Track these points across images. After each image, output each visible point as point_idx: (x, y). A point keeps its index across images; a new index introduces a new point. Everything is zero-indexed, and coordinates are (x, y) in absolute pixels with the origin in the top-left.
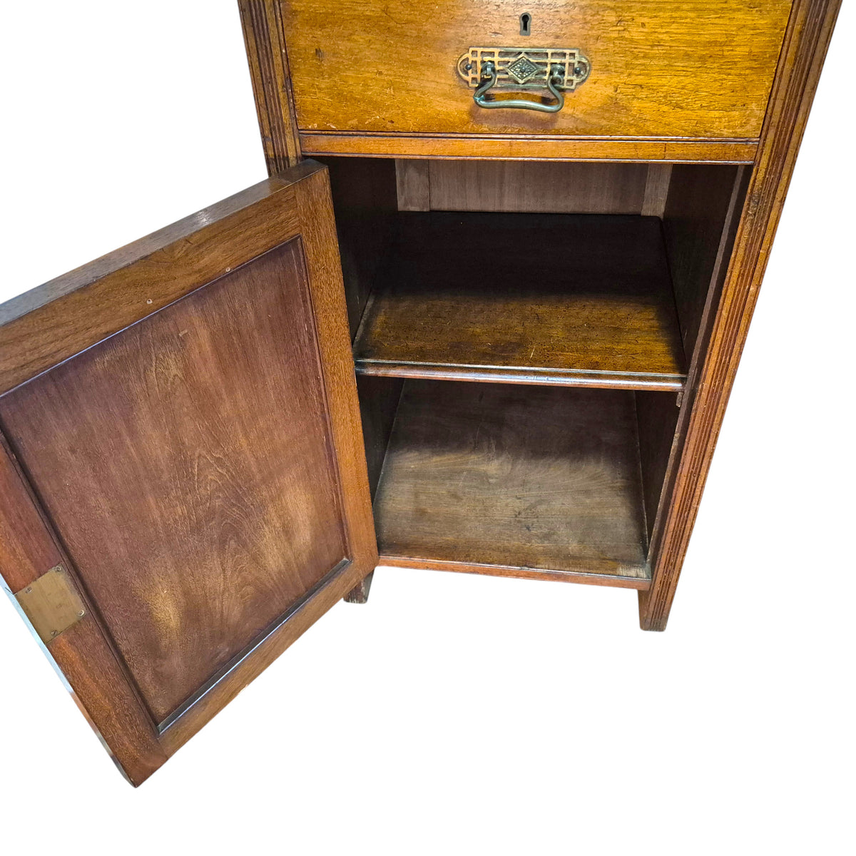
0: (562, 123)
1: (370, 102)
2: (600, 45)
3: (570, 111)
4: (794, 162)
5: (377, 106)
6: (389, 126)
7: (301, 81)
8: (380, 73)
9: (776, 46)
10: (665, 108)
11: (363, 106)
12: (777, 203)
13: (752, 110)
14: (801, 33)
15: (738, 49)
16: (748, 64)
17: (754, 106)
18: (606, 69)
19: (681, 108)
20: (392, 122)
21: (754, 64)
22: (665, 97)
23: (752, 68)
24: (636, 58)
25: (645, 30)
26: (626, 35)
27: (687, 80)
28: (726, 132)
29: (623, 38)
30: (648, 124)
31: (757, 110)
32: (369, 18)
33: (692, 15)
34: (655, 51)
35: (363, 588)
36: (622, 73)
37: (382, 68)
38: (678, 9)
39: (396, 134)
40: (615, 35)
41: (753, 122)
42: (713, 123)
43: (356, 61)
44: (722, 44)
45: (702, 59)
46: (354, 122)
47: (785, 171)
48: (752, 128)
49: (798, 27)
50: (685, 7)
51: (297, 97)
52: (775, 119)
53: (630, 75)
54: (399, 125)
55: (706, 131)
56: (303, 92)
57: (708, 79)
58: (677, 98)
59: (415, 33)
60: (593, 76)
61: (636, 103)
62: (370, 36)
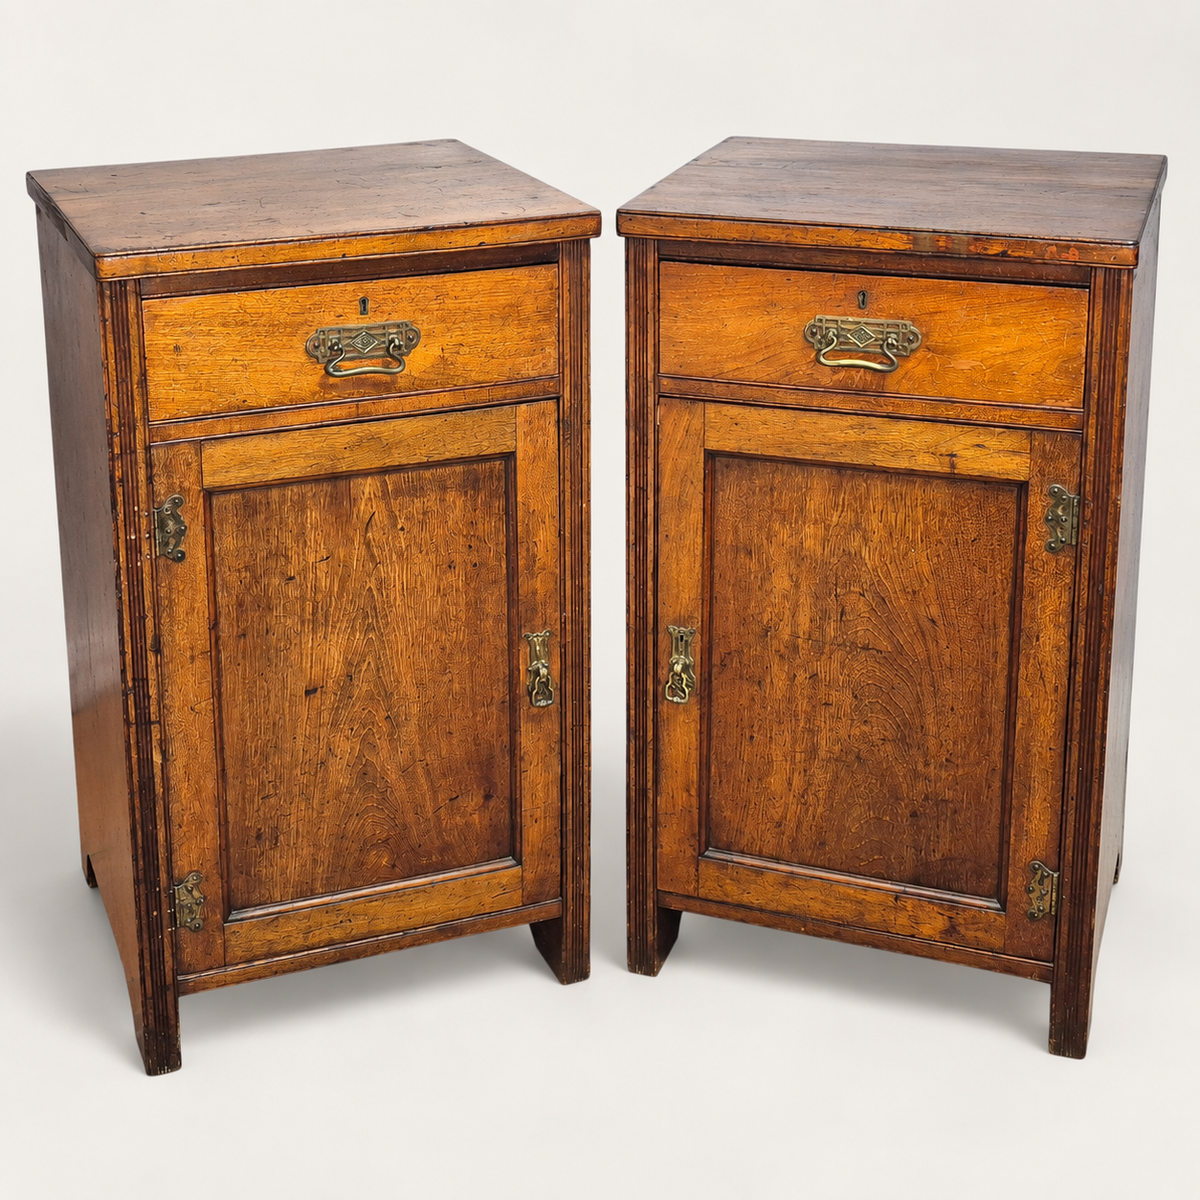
0: (403, 382)
2: (424, 316)
3: (411, 371)
6: (241, 405)
9: (554, 302)
10: (482, 360)
13: (548, 352)
14: (569, 290)
15: (528, 307)
17: (548, 349)
18: (432, 335)
19: (496, 358)
20: (245, 400)
22: (482, 351)
24: (454, 323)
25: (458, 301)
26: (444, 306)
28: (532, 373)
29: (442, 309)
30: (472, 375)
31: (552, 353)
34: (468, 316)
41: (551, 362)
42: (521, 367)
47: (584, 398)
54: (252, 403)
55: (517, 375)
60: (424, 340)
61: (459, 358)
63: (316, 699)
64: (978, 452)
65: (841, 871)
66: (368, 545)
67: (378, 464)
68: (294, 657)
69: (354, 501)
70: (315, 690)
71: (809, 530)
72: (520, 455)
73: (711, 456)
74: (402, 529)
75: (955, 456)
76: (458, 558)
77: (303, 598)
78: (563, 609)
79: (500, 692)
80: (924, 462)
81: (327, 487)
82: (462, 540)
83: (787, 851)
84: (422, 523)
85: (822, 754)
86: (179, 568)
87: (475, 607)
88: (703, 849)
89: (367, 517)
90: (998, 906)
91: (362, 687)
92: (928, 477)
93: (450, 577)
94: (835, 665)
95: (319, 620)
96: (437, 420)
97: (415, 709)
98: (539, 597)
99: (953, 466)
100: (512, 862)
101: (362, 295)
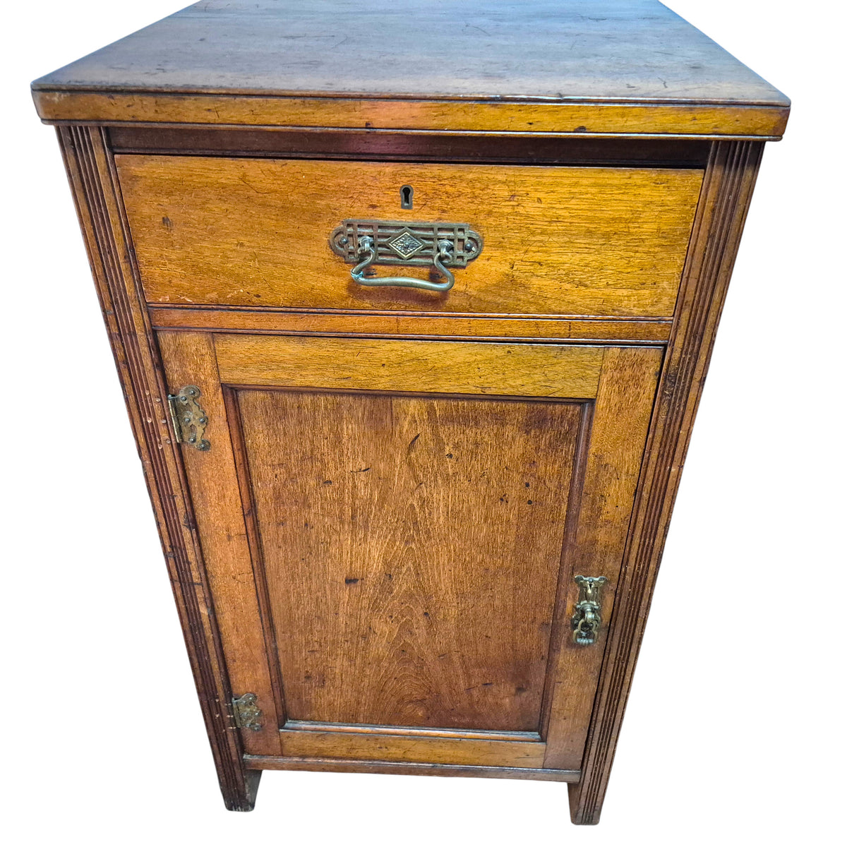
0: (452, 300)
1: (231, 274)
2: (491, 220)
3: (462, 288)
4: (712, 343)
5: (240, 279)
6: (255, 299)
7: (146, 252)
8: (242, 245)
9: (687, 223)
10: (568, 286)
11: (222, 279)
12: (695, 384)
13: (664, 289)
14: (713, 210)
15: (645, 226)
16: (656, 241)
17: (665, 284)
18: (499, 245)
19: (586, 286)
20: (258, 296)
21: (663, 242)
22: (567, 274)
23: (660, 246)
24: (533, 234)
25: (542, 206)
26: (520, 210)
27: (591, 258)
28: (636, 311)
29: (518, 214)
30: (549, 302)
31: (669, 289)
32: (224, 187)
33: (593, 190)
34: (554, 227)
35: (248, 795)
36: (517, 249)
37: (243, 239)
38: (576, 184)
39: (265, 309)
40: (509, 210)
41: (666, 300)
42: (621, 301)
43: (212, 232)
44: (627, 221)
45: (607, 236)
46: (214, 295)
47: (703, 351)
48: (664, 307)
49: (710, 205)
50: (585, 182)
51: (143, 269)
52: (689, 298)
53: (526, 252)
54: (267, 298)
55: (614, 310)
56: (150, 263)
57: (613, 257)
58: (579, 276)
59: (280, 204)
60: (486, 252)
61: (535, 281)
62: (225, 206)
63: (356, 589)
66: (410, 464)
67: (426, 388)
68: (333, 550)
69: (395, 420)
70: (355, 581)
72: (601, 404)
74: (450, 456)
76: (513, 494)
77: (341, 502)
78: (625, 562)
79: (544, 614)
81: (367, 401)
82: (517, 477)
84: (473, 454)
86: (206, 456)
87: (528, 541)
89: (413, 436)
91: (402, 585)
93: (501, 509)
95: (357, 521)
96: (499, 351)
97: (453, 612)
98: (599, 547)
100: (538, 737)
101: (404, 181)
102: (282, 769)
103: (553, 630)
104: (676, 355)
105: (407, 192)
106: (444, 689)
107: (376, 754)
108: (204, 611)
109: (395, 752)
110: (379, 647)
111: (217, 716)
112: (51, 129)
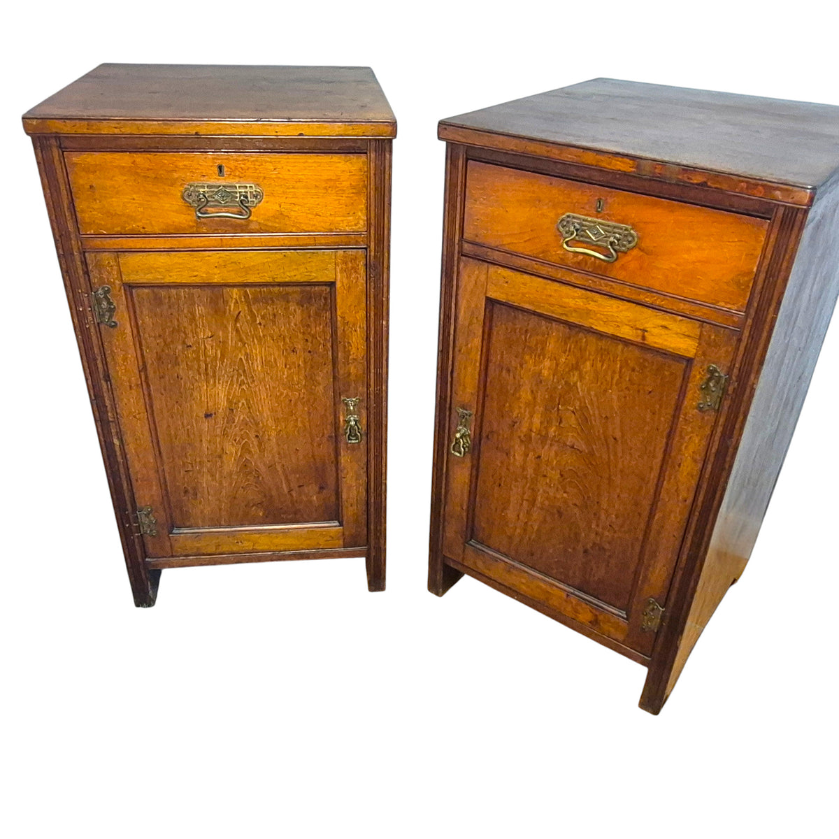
0: (253, 226)
1: (128, 216)
2: (265, 181)
3: (255, 219)
4: (389, 246)
5: (134, 219)
6: (142, 230)
7: (80, 205)
8: (134, 199)
9: (364, 181)
10: (310, 216)
11: (124, 219)
12: (385, 270)
13: (359, 216)
14: (375, 174)
15: (344, 183)
16: (351, 191)
17: (360, 214)
18: (272, 195)
19: (320, 216)
20: (144, 228)
21: (354, 191)
22: (309, 210)
23: (353, 193)
24: (288, 188)
25: (290, 173)
26: (279, 175)
27: (320, 200)
28: (347, 229)
29: (280, 178)
30: (302, 225)
31: (362, 216)
32: (124, 167)
33: (316, 165)
34: (299, 184)
36: (282, 197)
37: (135, 196)
38: (307, 162)
39: (147, 235)
40: (274, 176)
41: (361, 222)
42: (339, 224)
43: (117, 193)
44: (335, 181)
45: (325, 188)
46: (119, 229)
47: (386, 250)
48: (361, 225)
49: (372, 172)
50: (310, 161)
51: (78, 214)
52: (373, 222)
53: (286, 198)
54: (148, 230)
55: (336, 229)
56: (82, 211)
57: (331, 200)
58: (317, 211)
59: (154, 176)
60: (265, 199)
61: (292, 213)
62: (125, 178)
63: (212, 421)
64: (663, 331)
65: (540, 572)
66: (237, 331)
67: (240, 280)
68: (196, 394)
69: (226, 302)
70: (211, 415)
71: (547, 363)
72: (338, 285)
73: (491, 302)
74: (260, 324)
75: (647, 331)
76: (299, 347)
77: (198, 359)
78: (368, 386)
79: (329, 430)
80: (626, 332)
81: (208, 291)
82: (300, 336)
83: (513, 553)
84: (274, 322)
85: (538, 504)
86: (115, 332)
87: (311, 378)
88: (469, 539)
89: (237, 313)
90: (625, 616)
91: (240, 417)
92: (627, 343)
93: (293, 358)
94: (553, 454)
95: (209, 373)
96: (279, 255)
97: (274, 434)
98: (353, 377)
99: (644, 338)
100: (337, 524)
101: (218, 162)
102: (173, 567)
103: (336, 439)
104: (372, 254)
105: (220, 168)
106: (274, 493)
107: (235, 549)
108: (116, 442)
109: (247, 545)
110: (230, 465)
111: (127, 525)
112: (29, 139)
